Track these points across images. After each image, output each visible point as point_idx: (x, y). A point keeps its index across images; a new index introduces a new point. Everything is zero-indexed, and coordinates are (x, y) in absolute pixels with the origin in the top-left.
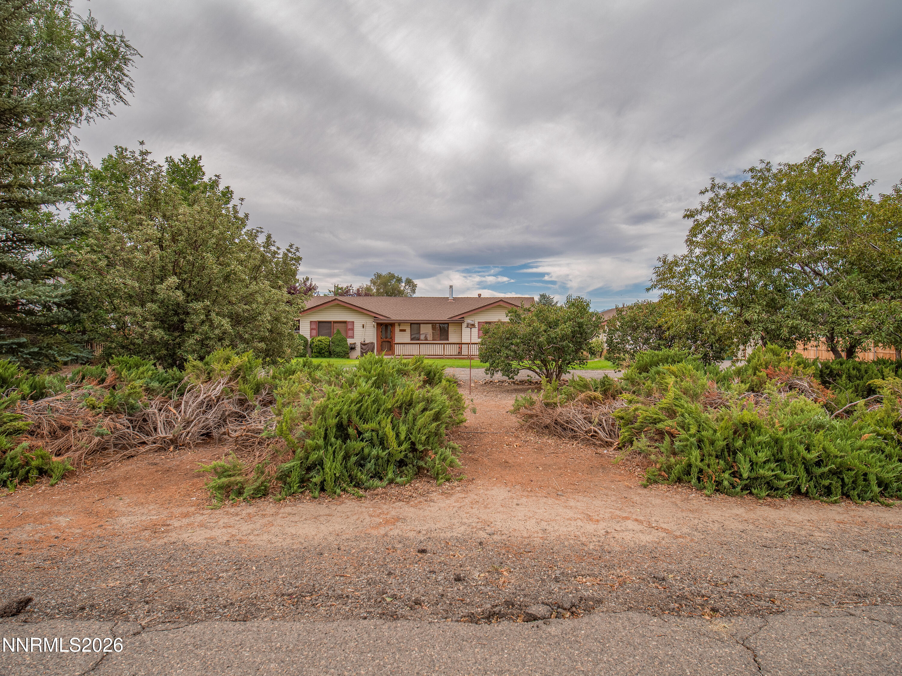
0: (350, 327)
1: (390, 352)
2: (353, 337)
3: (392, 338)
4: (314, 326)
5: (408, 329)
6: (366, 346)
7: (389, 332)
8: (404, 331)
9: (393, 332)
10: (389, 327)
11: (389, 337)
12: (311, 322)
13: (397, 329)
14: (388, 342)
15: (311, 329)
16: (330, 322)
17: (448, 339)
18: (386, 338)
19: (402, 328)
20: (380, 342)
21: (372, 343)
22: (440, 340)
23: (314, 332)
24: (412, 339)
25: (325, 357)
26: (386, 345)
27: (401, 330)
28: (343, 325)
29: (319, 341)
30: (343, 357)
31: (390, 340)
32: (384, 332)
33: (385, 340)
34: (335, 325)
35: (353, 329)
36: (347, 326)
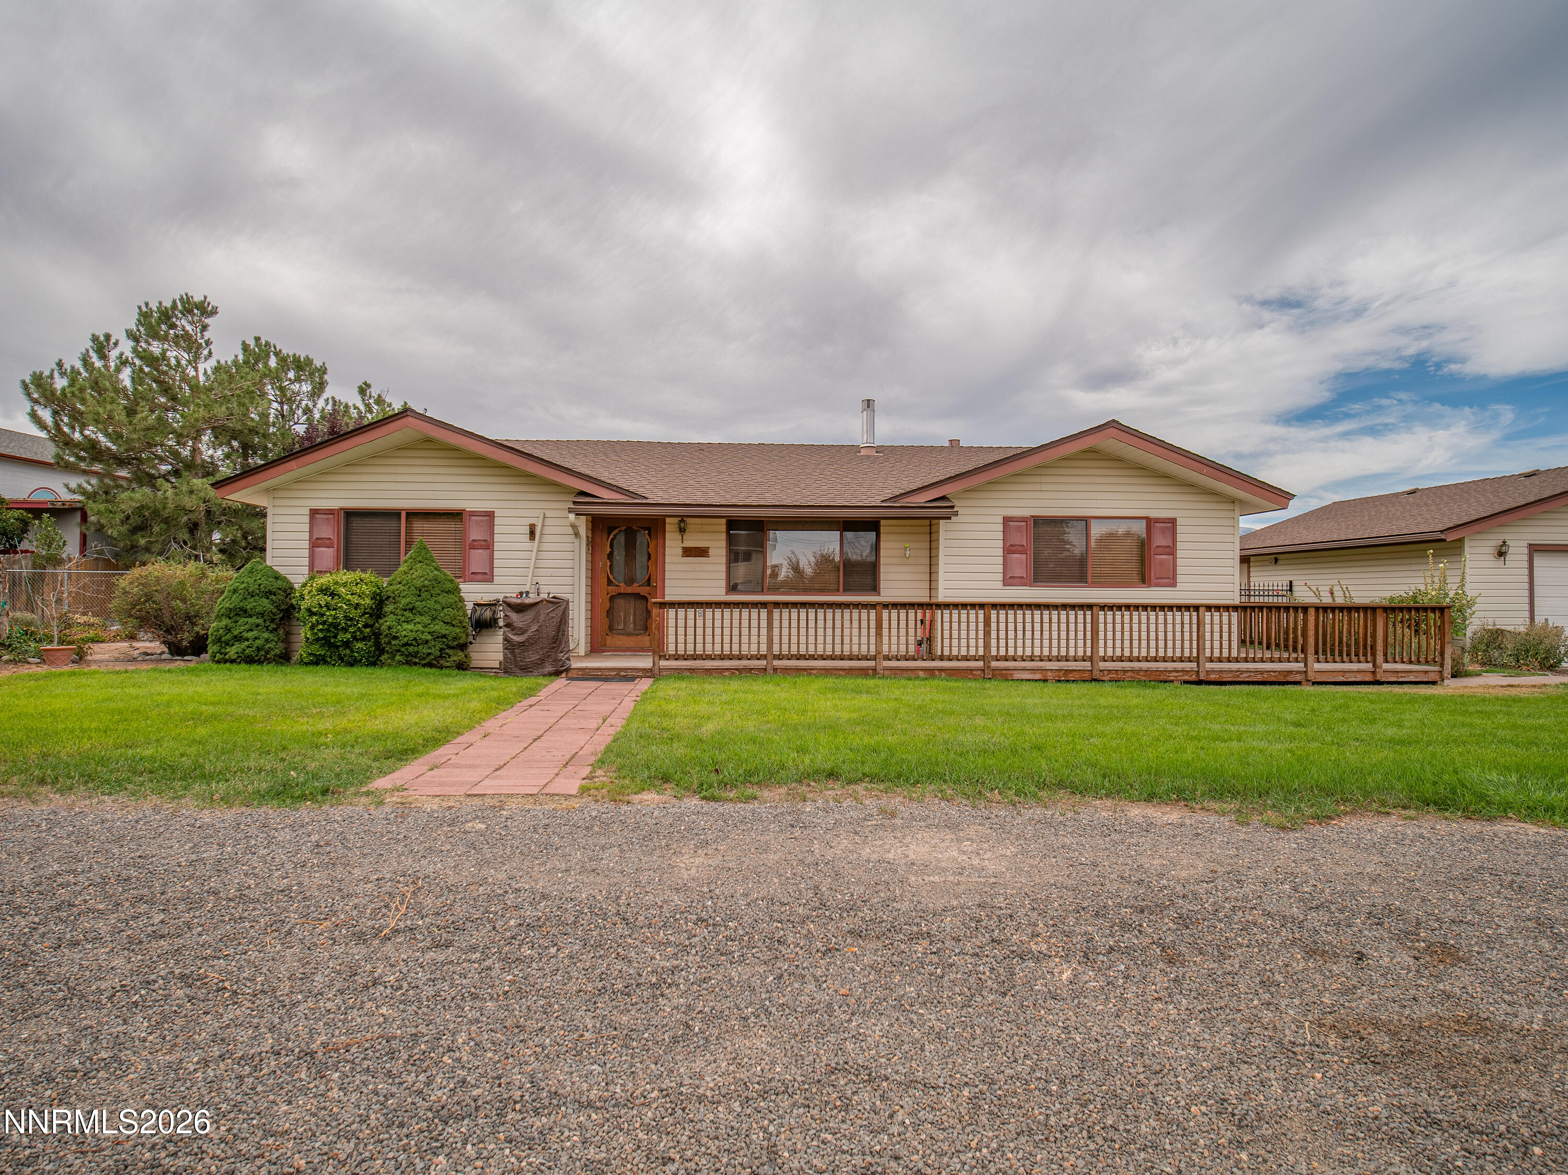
0: (475, 533)
1: (645, 640)
2: (487, 577)
3: (653, 581)
4: (326, 531)
5: (718, 547)
6: (528, 616)
7: (641, 559)
8: (702, 552)
9: (655, 558)
10: (642, 538)
11: (641, 575)
12: (314, 513)
13: (673, 545)
14: (638, 596)
15: (315, 543)
16: (394, 514)
17: (874, 588)
18: (630, 581)
19: (692, 541)
20: (603, 600)
21: (558, 605)
22: (847, 590)
23: (327, 555)
24: (732, 588)
25: (352, 663)
26: (628, 612)
27: (689, 552)
28: (451, 526)
29: (324, 591)
30: (434, 663)
31: (644, 591)
32: (619, 557)
33: (623, 588)
34: (418, 525)
35: (488, 545)
36: (464, 533)
